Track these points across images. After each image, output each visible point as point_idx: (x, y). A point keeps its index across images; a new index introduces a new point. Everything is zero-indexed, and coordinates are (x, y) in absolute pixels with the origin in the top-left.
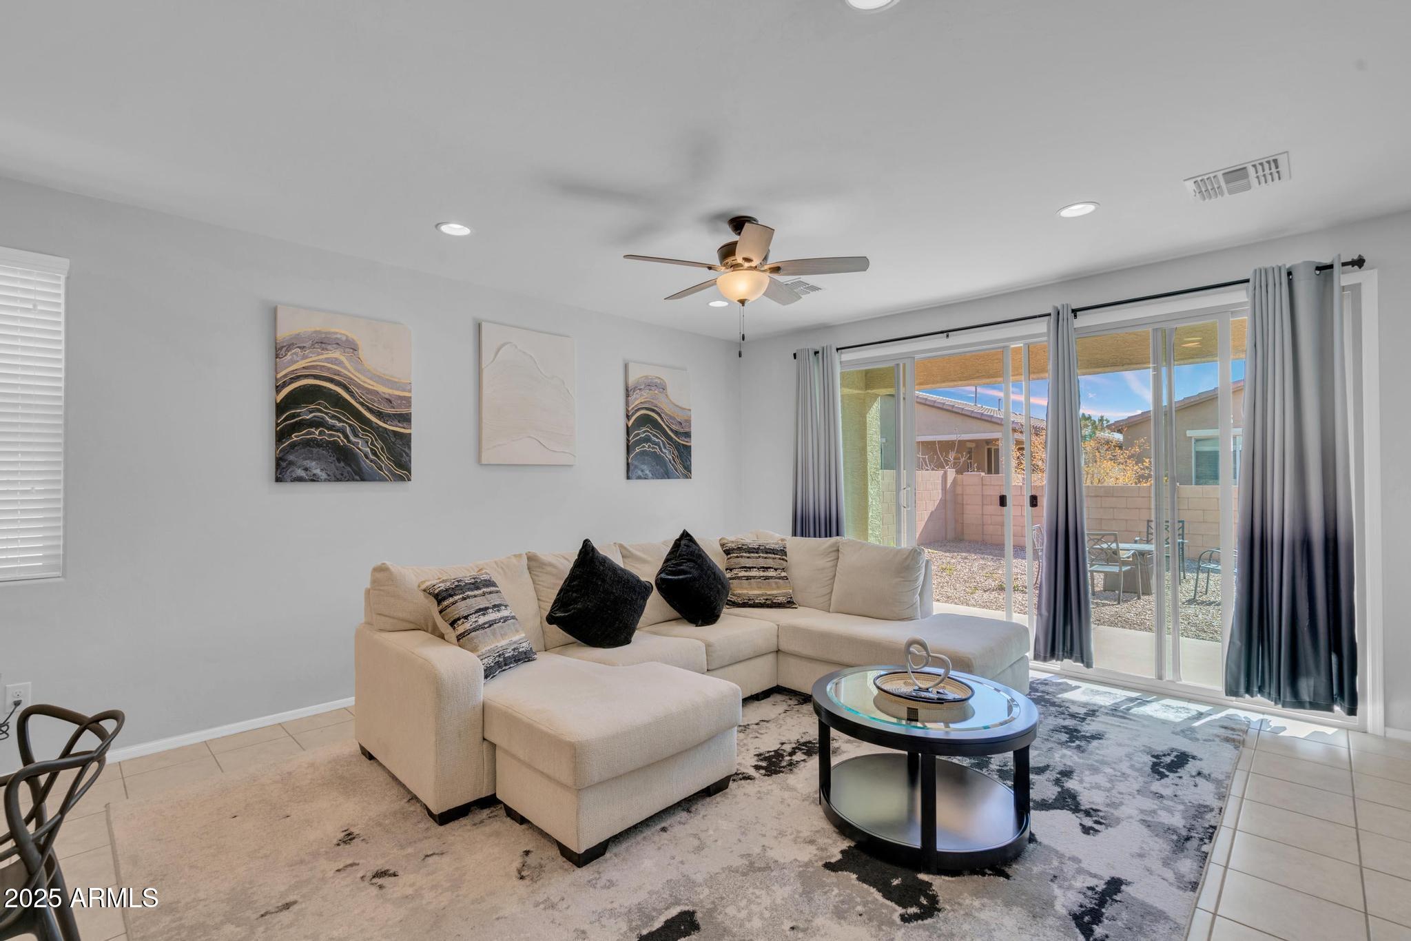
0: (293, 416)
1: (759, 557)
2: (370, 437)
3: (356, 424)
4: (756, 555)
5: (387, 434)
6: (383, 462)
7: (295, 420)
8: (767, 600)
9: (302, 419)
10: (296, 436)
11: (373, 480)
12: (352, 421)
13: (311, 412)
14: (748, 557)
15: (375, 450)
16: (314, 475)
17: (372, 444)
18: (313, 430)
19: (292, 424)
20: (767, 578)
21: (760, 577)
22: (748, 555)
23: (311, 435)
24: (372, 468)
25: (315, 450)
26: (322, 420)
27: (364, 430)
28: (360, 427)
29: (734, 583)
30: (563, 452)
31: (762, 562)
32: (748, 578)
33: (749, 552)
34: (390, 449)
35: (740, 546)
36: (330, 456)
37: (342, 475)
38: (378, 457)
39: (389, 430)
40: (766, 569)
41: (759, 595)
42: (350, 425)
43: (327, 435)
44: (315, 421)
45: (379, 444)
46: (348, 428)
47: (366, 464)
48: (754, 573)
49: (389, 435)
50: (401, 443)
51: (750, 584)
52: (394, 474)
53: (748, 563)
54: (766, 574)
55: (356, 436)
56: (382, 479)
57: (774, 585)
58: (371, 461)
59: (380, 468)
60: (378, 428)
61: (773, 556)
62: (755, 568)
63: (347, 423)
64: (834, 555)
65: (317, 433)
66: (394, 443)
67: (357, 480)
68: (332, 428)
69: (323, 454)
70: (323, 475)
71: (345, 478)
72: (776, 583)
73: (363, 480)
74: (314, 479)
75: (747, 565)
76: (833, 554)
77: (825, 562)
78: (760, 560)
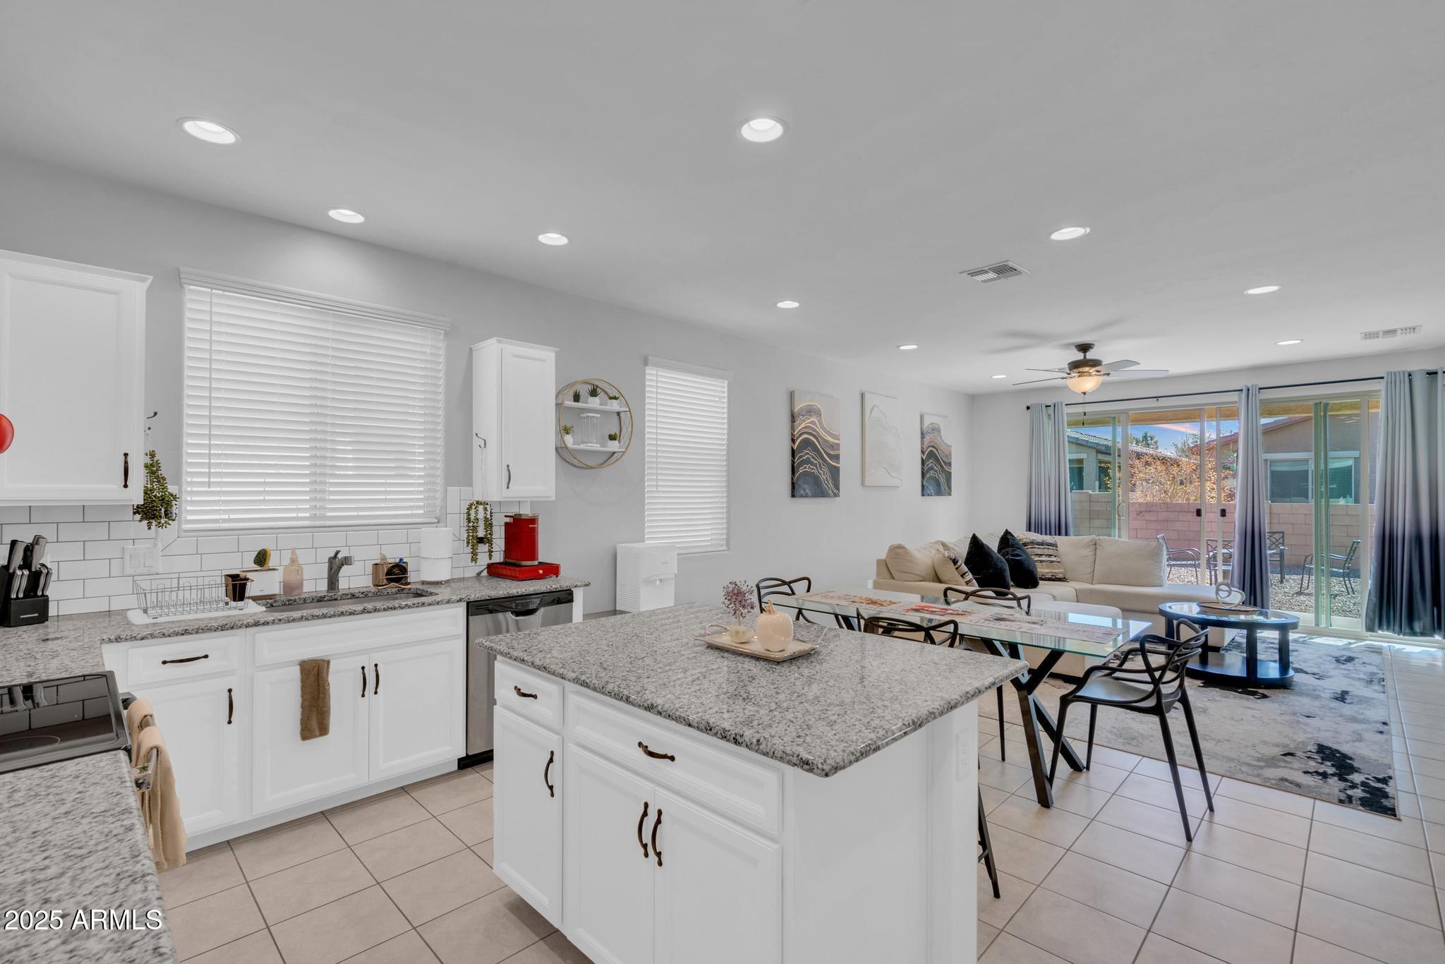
0: (800, 457)
1: (1044, 548)
2: (825, 469)
3: (821, 461)
4: (1043, 546)
6: (830, 485)
7: (801, 460)
9: (803, 459)
10: (801, 470)
11: (826, 496)
13: (806, 455)
15: (827, 478)
16: (807, 493)
17: (826, 473)
18: (807, 466)
19: (800, 462)
20: (1052, 562)
21: (1047, 561)
23: (806, 469)
24: (826, 489)
25: (807, 478)
26: (809, 460)
27: (823, 465)
28: (822, 463)
29: (1038, 564)
30: (896, 477)
31: (1046, 552)
32: (1043, 562)
34: (833, 477)
36: (812, 481)
37: (816, 493)
38: (828, 482)
39: (832, 465)
40: (1050, 556)
41: (1050, 573)
42: (819, 463)
43: (811, 469)
44: (807, 460)
45: (829, 474)
47: (824, 487)
48: (1043, 558)
49: (832, 468)
50: (836, 473)
51: (1042, 565)
52: (833, 493)
53: (1039, 552)
54: (1051, 559)
55: (821, 469)
56: (829, 496)
57: (1055, 567)
58: (826, 484)
59: (829, 489)
60: (828, 464)
62: (1044, 555)
63: (818, 461)
64: (1094, 547)
66: (834, 473)
67: (821, 497)
68: (813, 464)
70: (810, 493)
71: (817, 495)
72: (1056, 565)
73: (823, 496)
74: (807, 496)
76: (1092, 546)
77: (1088, 552)
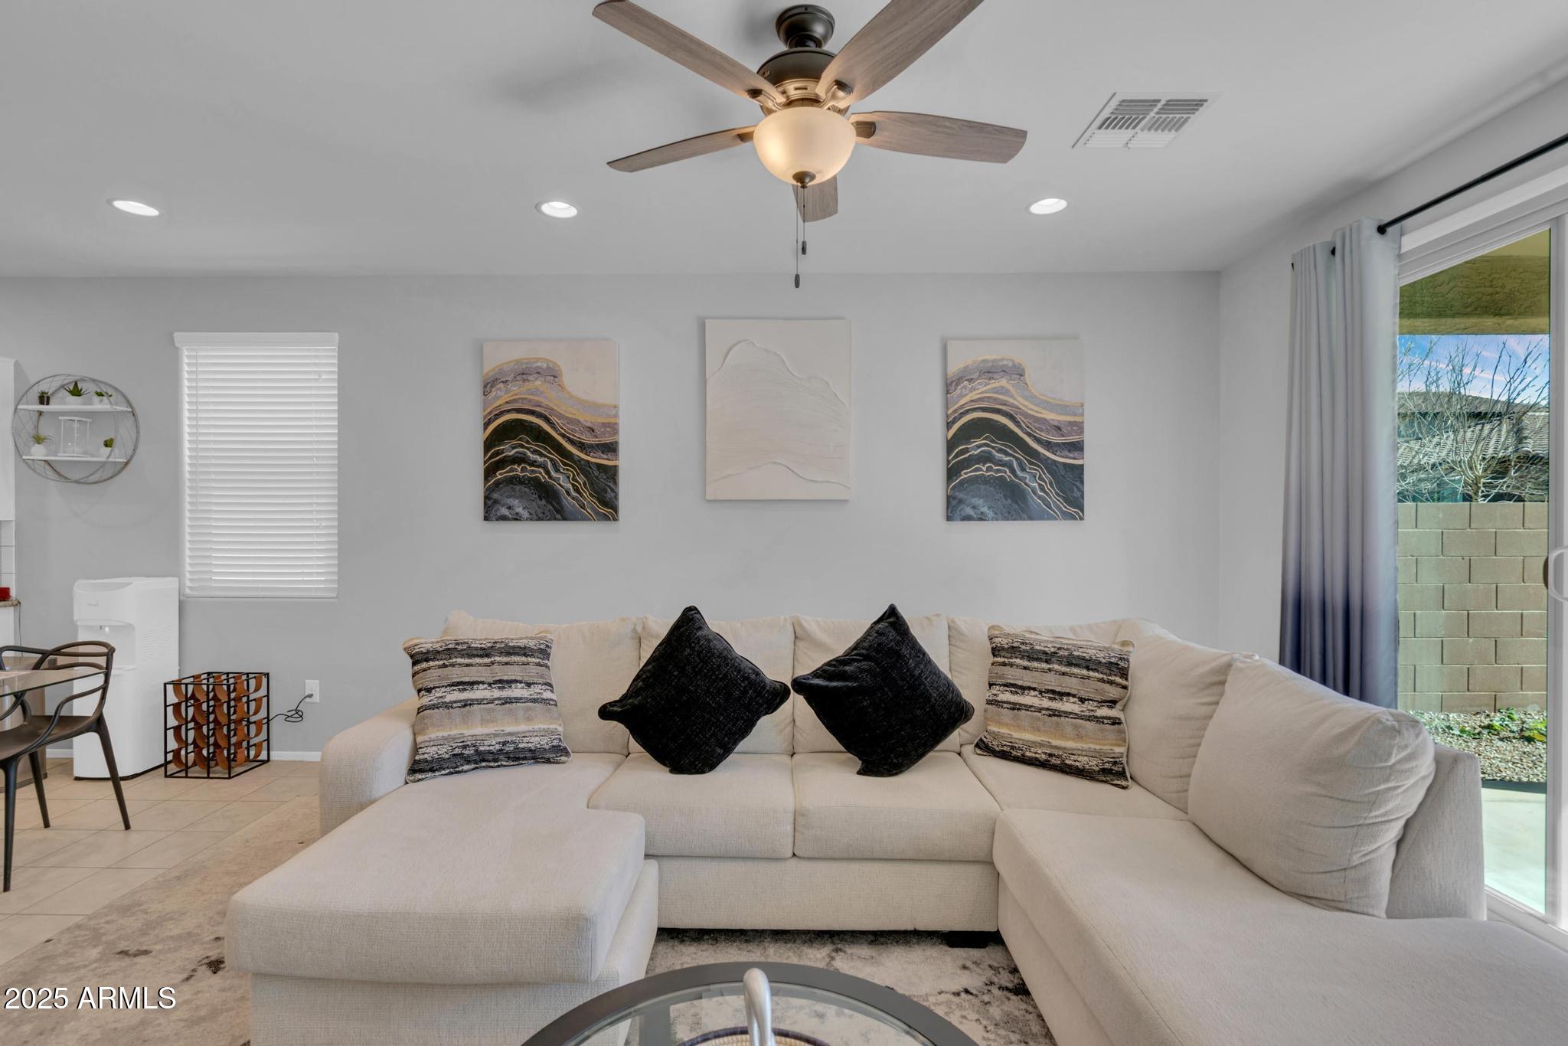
0: (498, 453)
1: (1050, 670)
2: (572, 472)
3: (556, 457)
4: (1045, 666)
5: (590, 467)
6: (585, 499)
7: (498, 458)
8: (1051, 755)
9: (505, 457)
10: (500, 474)
11: (575, 519)
12: (553, 455)
13: (513, 448)
14: (1025, 668)
15: (577, 486)
16: (517, 513)
17: (574, 479)
18: (516, 467)
19: (496, 461)
20: (1055, 713)
21: (1040, 710)
22: (1026, 663)
23: (513, 472)
24: (574, 505)
25: (517, 488)
26: (523, 456)
27: (565, 464)
28: (561, 461)
30: (827, 482)
31: (1052, 682)
32: (1015, 707)
33: (1030, 658)
34: (592, 483)
35: (1015, 645)
36: (532, 493)
37: (544, 513)
38: (580, 493)
39: (592, 463)
40: (1060, 695)
41: (1033, 742)
42: (551, 460)
43: (529, 472)
44: (517, 457)
45: (581, 479)
46: (549, 463)
47: (568, 502)
49: (592, 469)
50: (605, 477)
51: (1019, 718)
52: (598, 513)
53: (1025, 678)
54: (1054, 705)
55: (557, 470)
56: (584, 519)
57: (1069, 730)
58: (573, 498)
59: (583, 507)
60: (580, 462)
61: (1084, 672)
62: (1034, 689)
63: (548, 457)
64: (1215, 693)
65: (519, 469)
66: (597, 477)
67: (559, 520)
68: (533, 463)
69: (525, 492)
70: (525, 514)
71: (547, 517)
72: (1076, 727)
73: (564, 519)
74: (517, 518)
75: (1020, 683)
76: (1215, 689)
77: (1194, 704)
78: (1051, 676)
